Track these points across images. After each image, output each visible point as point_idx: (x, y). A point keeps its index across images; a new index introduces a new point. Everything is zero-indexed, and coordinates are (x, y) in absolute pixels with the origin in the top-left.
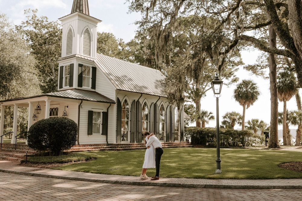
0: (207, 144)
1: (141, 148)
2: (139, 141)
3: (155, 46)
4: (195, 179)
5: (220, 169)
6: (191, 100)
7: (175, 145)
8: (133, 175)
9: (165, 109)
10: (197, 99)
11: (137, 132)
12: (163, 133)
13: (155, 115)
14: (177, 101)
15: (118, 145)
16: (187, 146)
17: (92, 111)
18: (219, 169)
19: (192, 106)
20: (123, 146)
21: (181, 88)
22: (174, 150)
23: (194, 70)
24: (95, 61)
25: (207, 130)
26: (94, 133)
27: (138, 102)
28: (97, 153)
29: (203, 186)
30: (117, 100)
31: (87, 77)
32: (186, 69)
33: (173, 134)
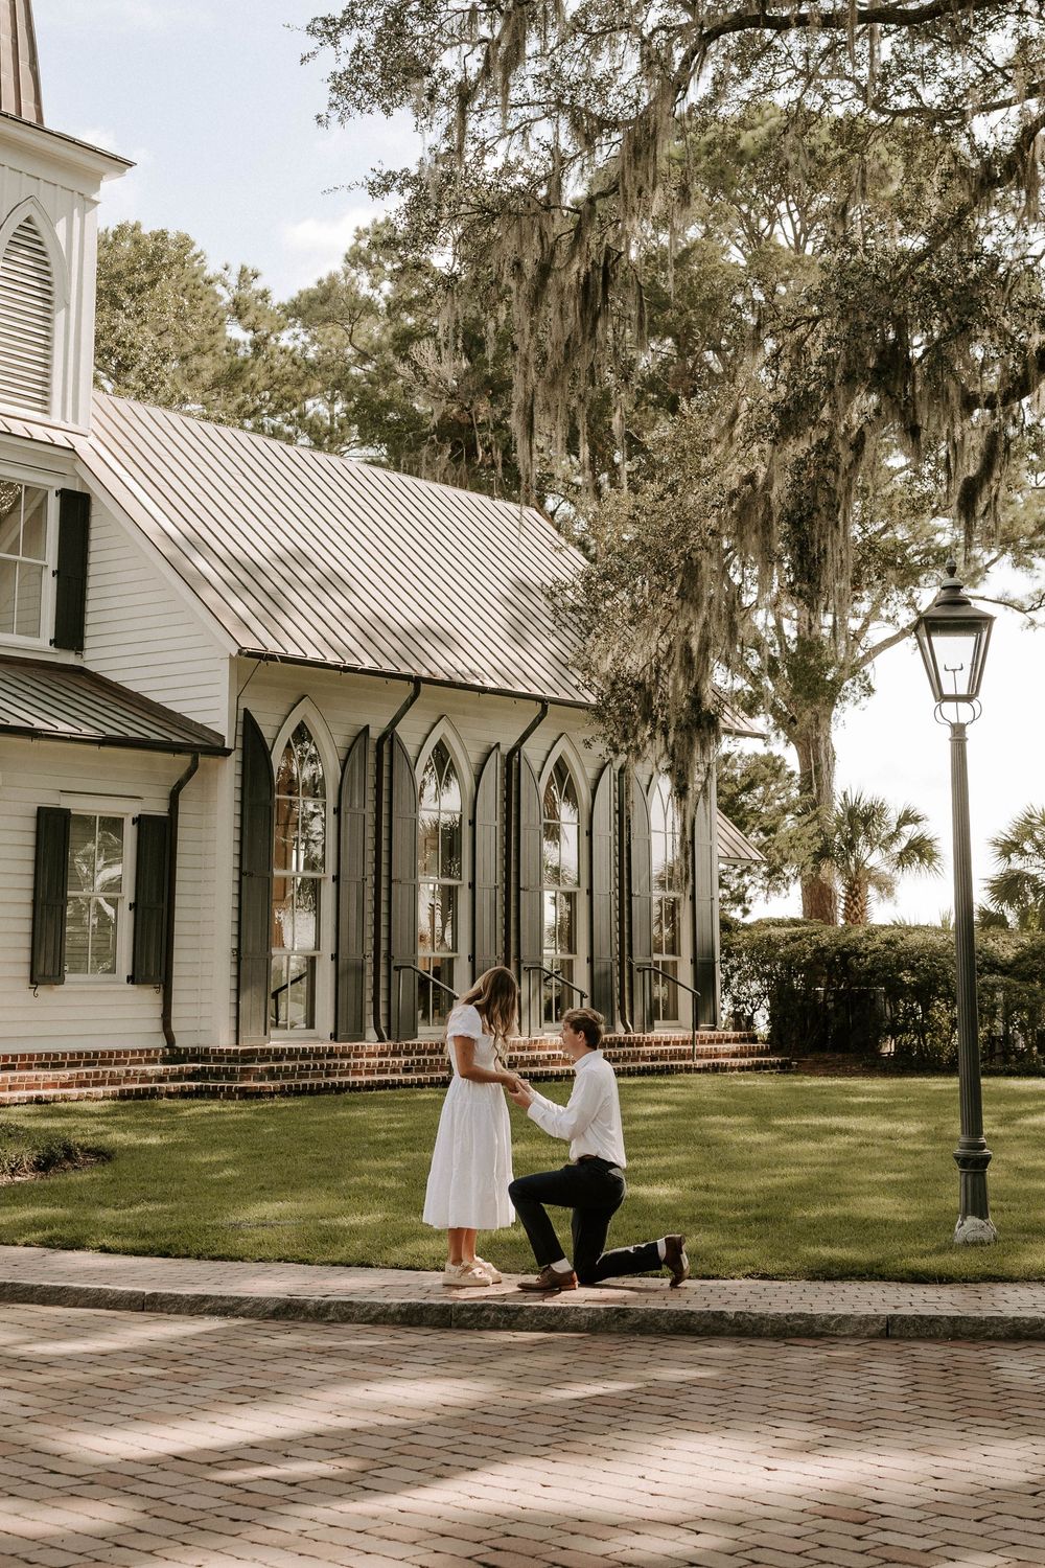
0: (888, 1048)
1: (409, 1077)
2: (395, 1029)
3: (515, 348)
4: (820, 1284)
5: (983, 1215)
6: (761, 723)
7: (653, 1058)
8: (393, 1259)
9: (583, 792)
10: (808, 715)
11: (383, 961)
12: (567, 967)
13: (508, 834)
14: (666, 733)
15: (249, 1056)
16: (745, 1061)
17: (65, 814)
18: (975, 1213)
19: (774, 766)
20: (284, 1064)
21: (695, 644)
22: (653, 1094)
23: (788, 517)
24: (81, 446)
25: (888, 943)
26: (75, 970)
27: (392, 740)
28: (98, 1115)
29: (873, 1329)
30: (240, 732)
31: (21, 563)
32: (730, 503)
33: (638, 977)
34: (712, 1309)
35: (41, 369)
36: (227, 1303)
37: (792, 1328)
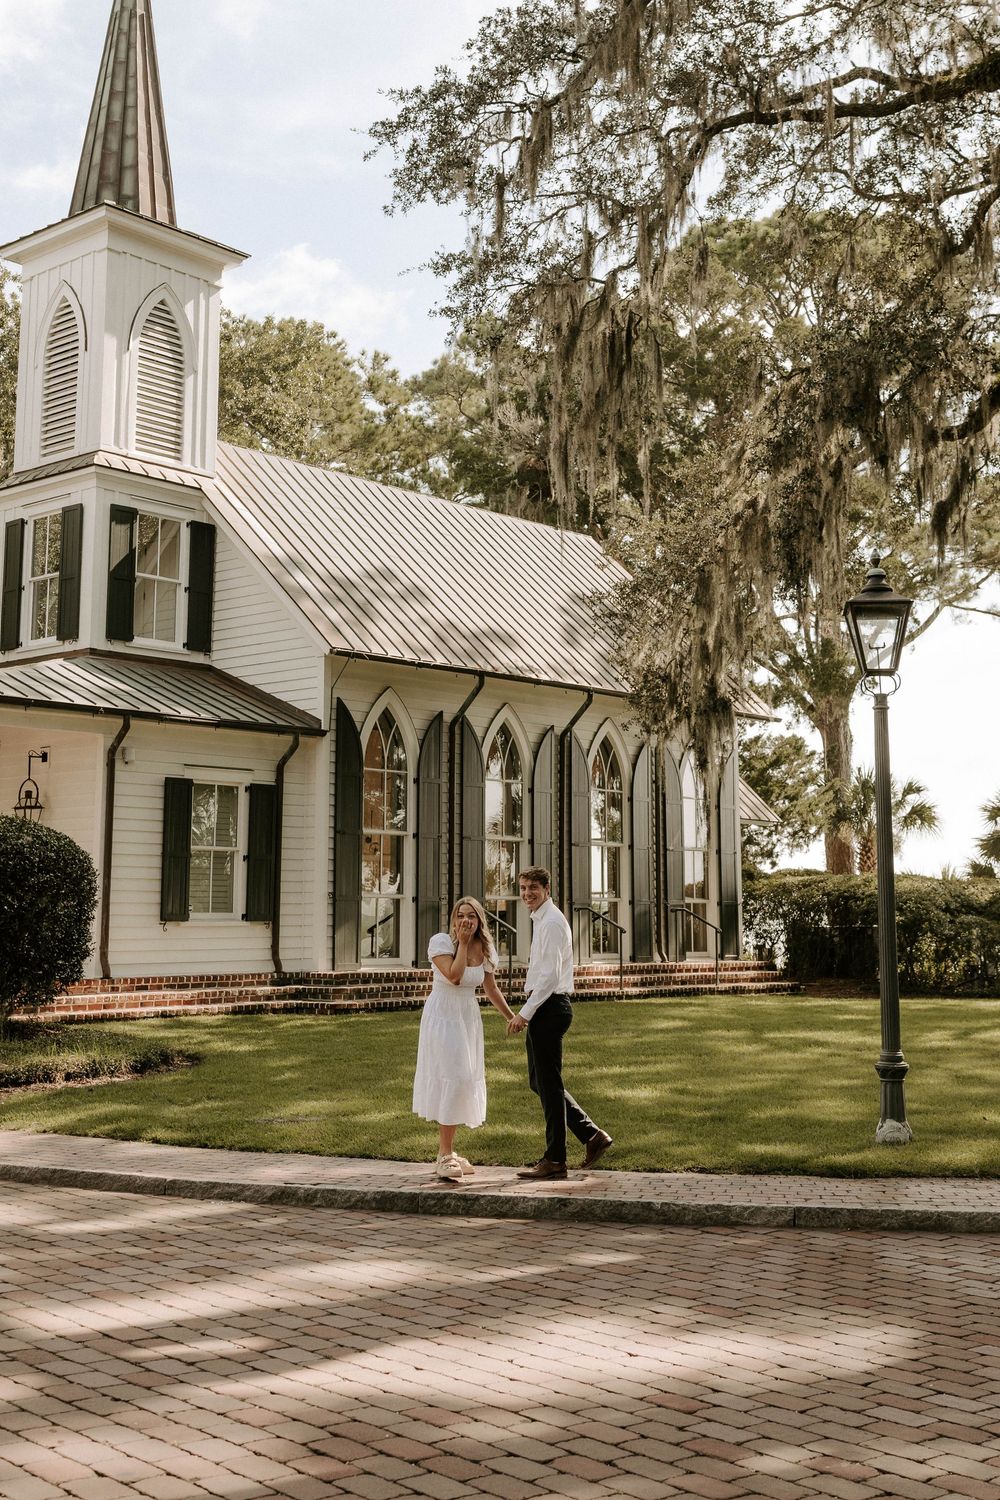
3: (550, 397)
4: (747, 1178)
5: (901, 1118)
7: (683, 982)
9: (626, 765)
12: (614, 906)
14: (689, 717)
15: (342, 979)
16: (760, 985)
17: (189, 783)
18: (892, 1117)
19: (797, 746)
20: (370, 986)
21: (711, 642)
22: (674, 1012)
23: (780, 535)
24: (207, 486)
26: (197, 910)
27: (462, 723)
28: (212, 1027)
29: (782, 1219)
30: (334, 717)
31: (159, 582)
32: (735, 525)
33: (671, 916)
34: (642, 1200)
35: (174, 424)
36: (232, 1190)
37: (710, 1218)
